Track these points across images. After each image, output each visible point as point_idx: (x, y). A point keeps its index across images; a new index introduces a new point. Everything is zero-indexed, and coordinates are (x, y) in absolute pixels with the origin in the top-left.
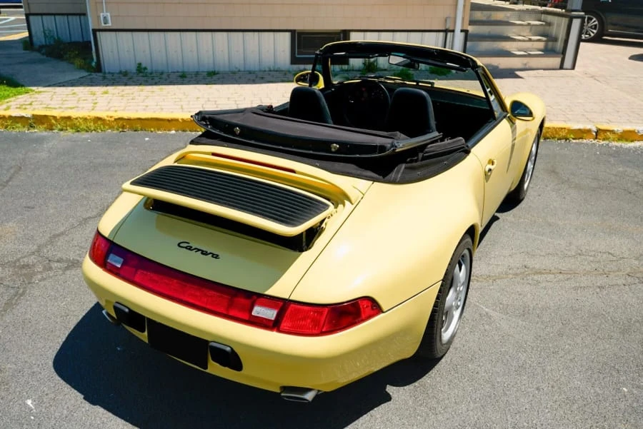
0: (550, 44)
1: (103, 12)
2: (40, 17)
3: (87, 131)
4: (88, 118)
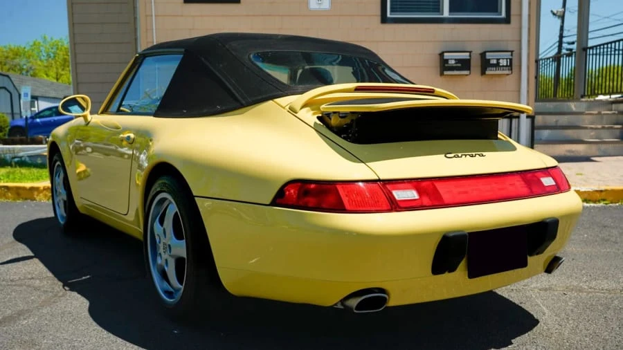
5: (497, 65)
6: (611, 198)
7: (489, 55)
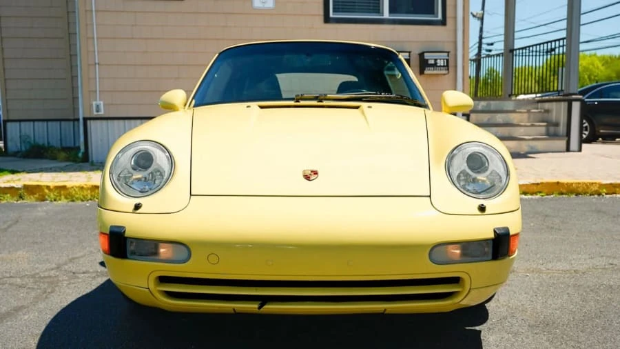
0: (552, 129)
1: (96, 100)
2: (18, 124)
3: (82, 201)
4: (85, 186)
5: (435, 65)
6: (546, 191)
7: (427, 56)
